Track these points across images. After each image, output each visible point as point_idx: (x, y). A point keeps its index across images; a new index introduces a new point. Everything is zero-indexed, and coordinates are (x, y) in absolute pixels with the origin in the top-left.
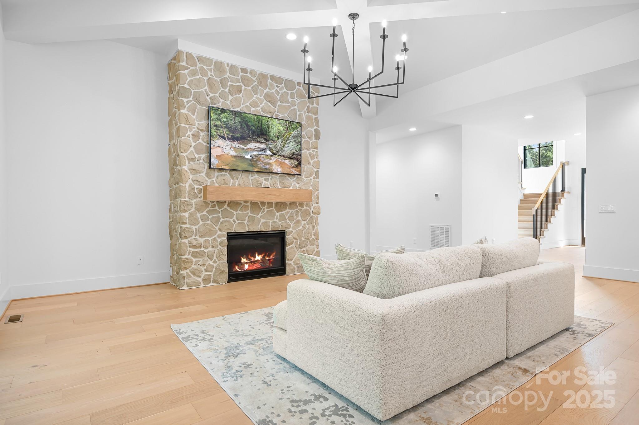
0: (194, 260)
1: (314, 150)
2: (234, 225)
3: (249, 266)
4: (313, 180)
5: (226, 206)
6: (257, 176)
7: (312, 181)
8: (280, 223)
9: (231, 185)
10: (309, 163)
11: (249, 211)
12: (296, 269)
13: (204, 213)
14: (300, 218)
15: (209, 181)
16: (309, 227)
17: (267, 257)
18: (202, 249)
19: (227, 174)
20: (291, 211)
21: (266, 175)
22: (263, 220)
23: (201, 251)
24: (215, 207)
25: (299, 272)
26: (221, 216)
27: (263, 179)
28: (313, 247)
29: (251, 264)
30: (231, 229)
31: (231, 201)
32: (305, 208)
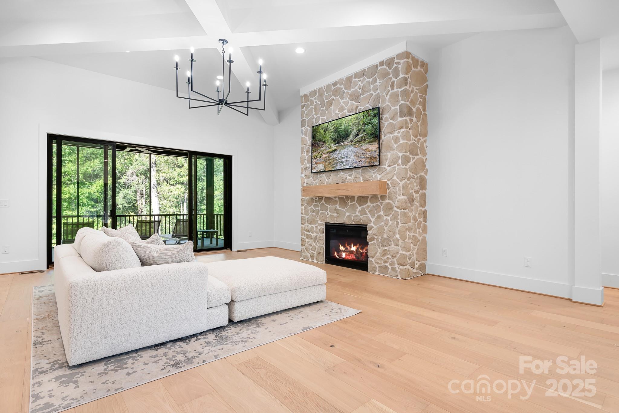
0: (307, 240)
1: (399, 131)
2: (328, 217)
3: (346, 255)
4: (397, 167)
5: (323, 201)
6: (343, 173)
7: (396, 169)
8: (361, 217)
9: (314, 185)
10: (391, 149)
11: (338, 206)
12: (378, 268)
13: (312, 207)
14: (382, 213)
15: (314, 182)
16: (392, 224)
17: (361, 249)
18: (311, 233)
19: (324, 175)
20: (372, 205)
21: (350, 171)
22: (348, 214)
23: (309, 234)
24: (317, 202)
25: (381, 273)
26: (320, 209)
27: (348, 175)
28: (397, 247)
29: (347, 253)
30: (325, 219)
31: (326, 197)
32: (387, 201)
